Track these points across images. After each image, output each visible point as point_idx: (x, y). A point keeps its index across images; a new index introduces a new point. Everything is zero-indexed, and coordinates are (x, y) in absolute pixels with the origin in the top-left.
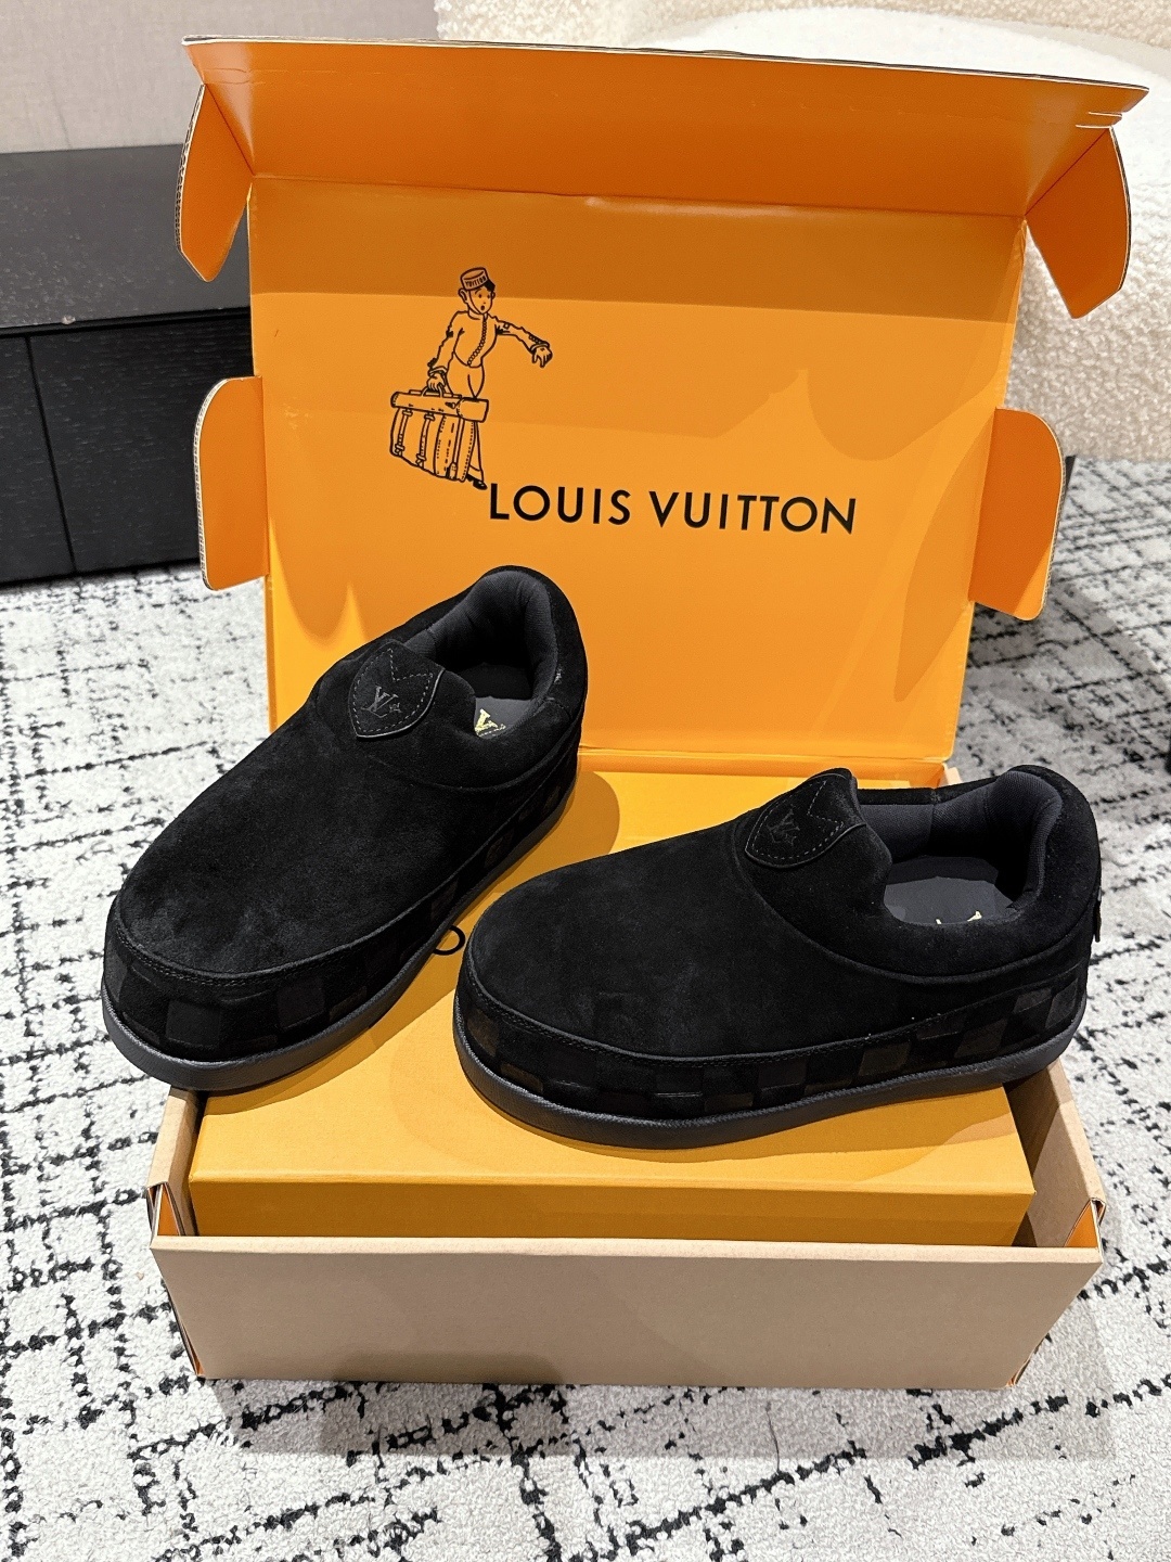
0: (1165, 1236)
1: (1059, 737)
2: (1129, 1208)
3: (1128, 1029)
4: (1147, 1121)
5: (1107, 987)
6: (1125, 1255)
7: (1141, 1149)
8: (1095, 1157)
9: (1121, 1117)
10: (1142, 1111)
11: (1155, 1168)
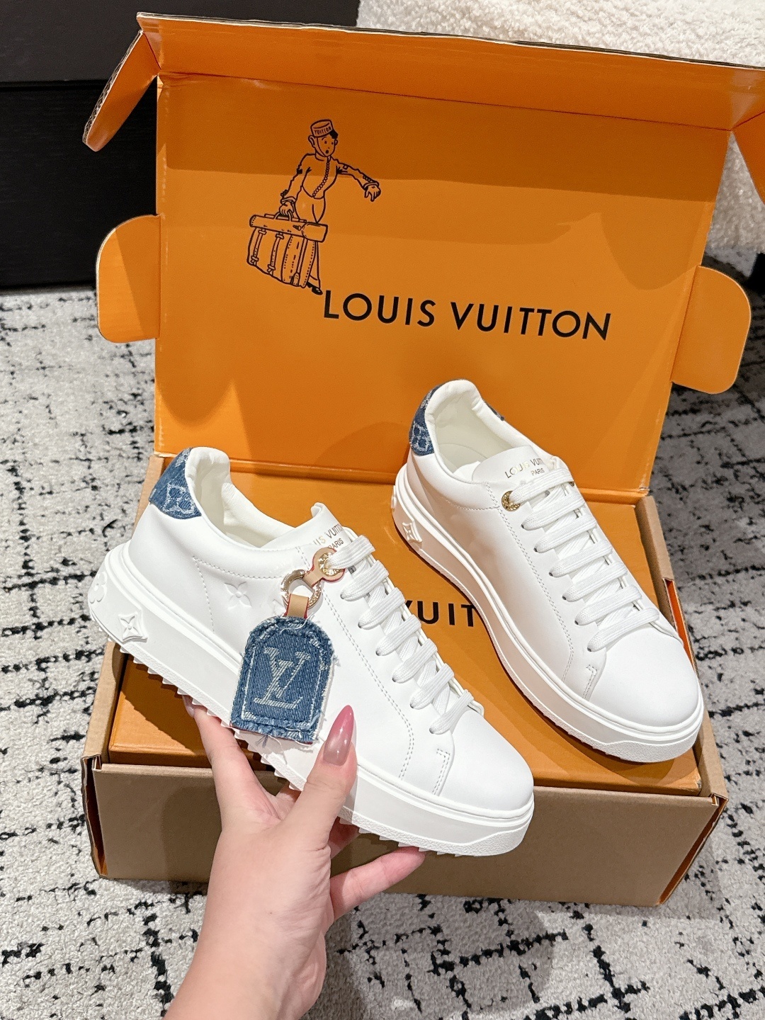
0: (758, 967)
1: (723, 508)
2: (731, 940)
3: (749, 777)
4: (755, 861)
5: (735, 737)
6: (725, 983)
7: (746, 886)
8: (707, 892)
9: (734, 857)
10: (753, 852)
11: (756, 904)
